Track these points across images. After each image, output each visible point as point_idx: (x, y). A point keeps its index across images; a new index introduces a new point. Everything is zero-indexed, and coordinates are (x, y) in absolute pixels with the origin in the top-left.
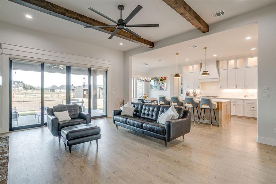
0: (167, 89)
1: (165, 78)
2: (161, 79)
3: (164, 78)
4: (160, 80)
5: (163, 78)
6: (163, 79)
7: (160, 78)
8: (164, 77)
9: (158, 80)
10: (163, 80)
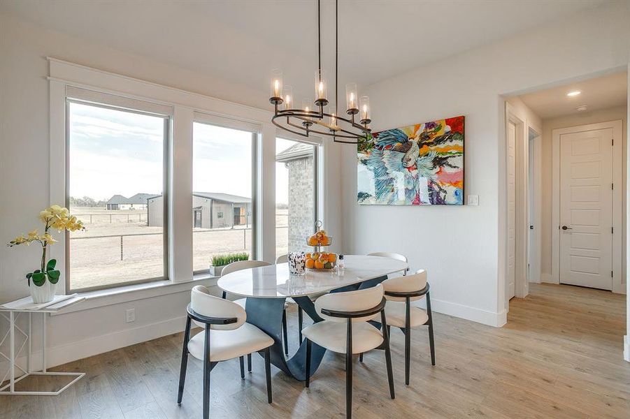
0: (471, 198)
1: (458, 126)
2: (424, 137)
3: (448, 128)
4: (415, 141)
5: (440, 127)
6: (440, 133)
7: (417, 127)
8: (448, 122)
9: (406, 146)
10: (439, 140)
